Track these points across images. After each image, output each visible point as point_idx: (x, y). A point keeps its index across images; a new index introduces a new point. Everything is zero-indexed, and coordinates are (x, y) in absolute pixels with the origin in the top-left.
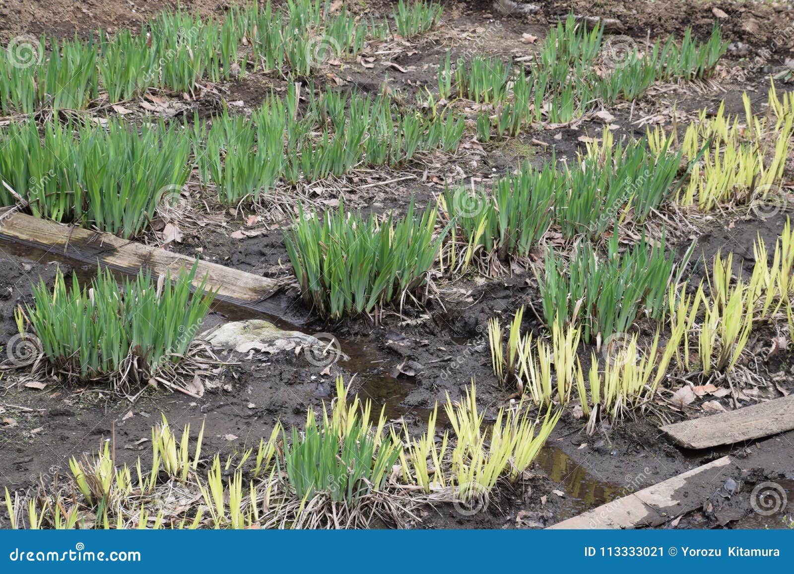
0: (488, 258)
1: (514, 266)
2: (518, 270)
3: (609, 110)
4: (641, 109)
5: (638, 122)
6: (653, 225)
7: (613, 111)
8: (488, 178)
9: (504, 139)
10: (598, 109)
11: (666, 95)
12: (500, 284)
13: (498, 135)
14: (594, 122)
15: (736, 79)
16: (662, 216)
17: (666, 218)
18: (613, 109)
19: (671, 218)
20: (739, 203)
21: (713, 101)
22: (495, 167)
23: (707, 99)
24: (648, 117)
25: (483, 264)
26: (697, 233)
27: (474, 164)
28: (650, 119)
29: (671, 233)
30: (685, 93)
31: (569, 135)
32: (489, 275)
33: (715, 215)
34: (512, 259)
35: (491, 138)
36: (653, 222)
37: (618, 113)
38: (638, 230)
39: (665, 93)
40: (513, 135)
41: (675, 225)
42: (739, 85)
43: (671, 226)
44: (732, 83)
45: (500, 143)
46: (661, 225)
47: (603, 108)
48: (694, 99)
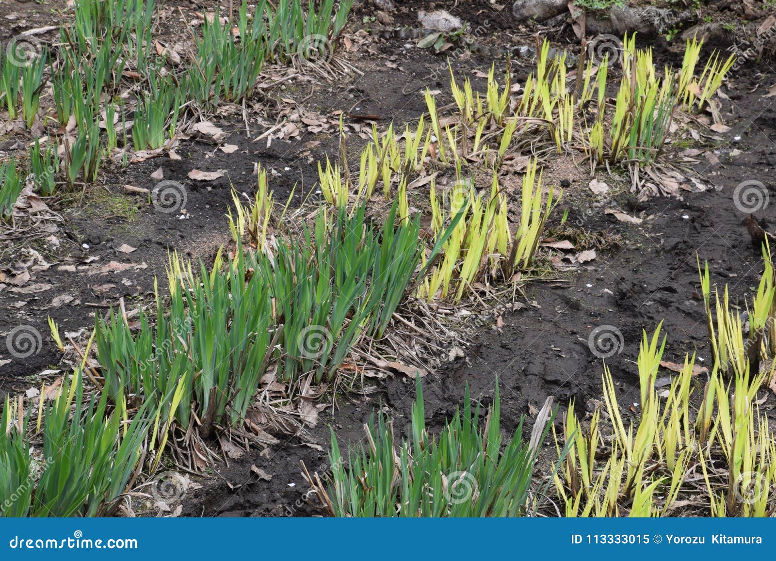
0: (186, 438)
1: (227, 446)
2: (235, 452)
3: (210, 120)
4: (256, 113)
5: (261, 137)
6: (397, 338)
7: (218, 120)
8: (86, 264)
9: (79, 188)
10: (194, 118)
11: (283, 87)
12: (223, 487)
13: (69, 182)
14: (198, 143)
15: (367, 52)
16: (406, 321)
17: (412, 324)
18: (215, 117)
19: (421, 324)
20: (497, 282)
21: (351, 91)
22: (88, 242)
23: (343, 90)
24: (274, 128)
25: (179, 450)
26: (461, 344)
27: (54, 240)
28: (279, 130)
29: (425, 348)
30: (309, 81)
31: (172, 171)
32: (193, 468)
33: (471, 306)
34: (222, 434)
35: (58, 187)
36: (396, 334)
37: (227, 124)
38: (378, 349)
39: (282, 84)
40: (90, 179)
41: (428, 335)
42: (373, 59)
43: (421, 335)
44: (363, 58)
45: (74, 194)
46: (410, 337)
47: (201, 117)
48: (325, 91)
